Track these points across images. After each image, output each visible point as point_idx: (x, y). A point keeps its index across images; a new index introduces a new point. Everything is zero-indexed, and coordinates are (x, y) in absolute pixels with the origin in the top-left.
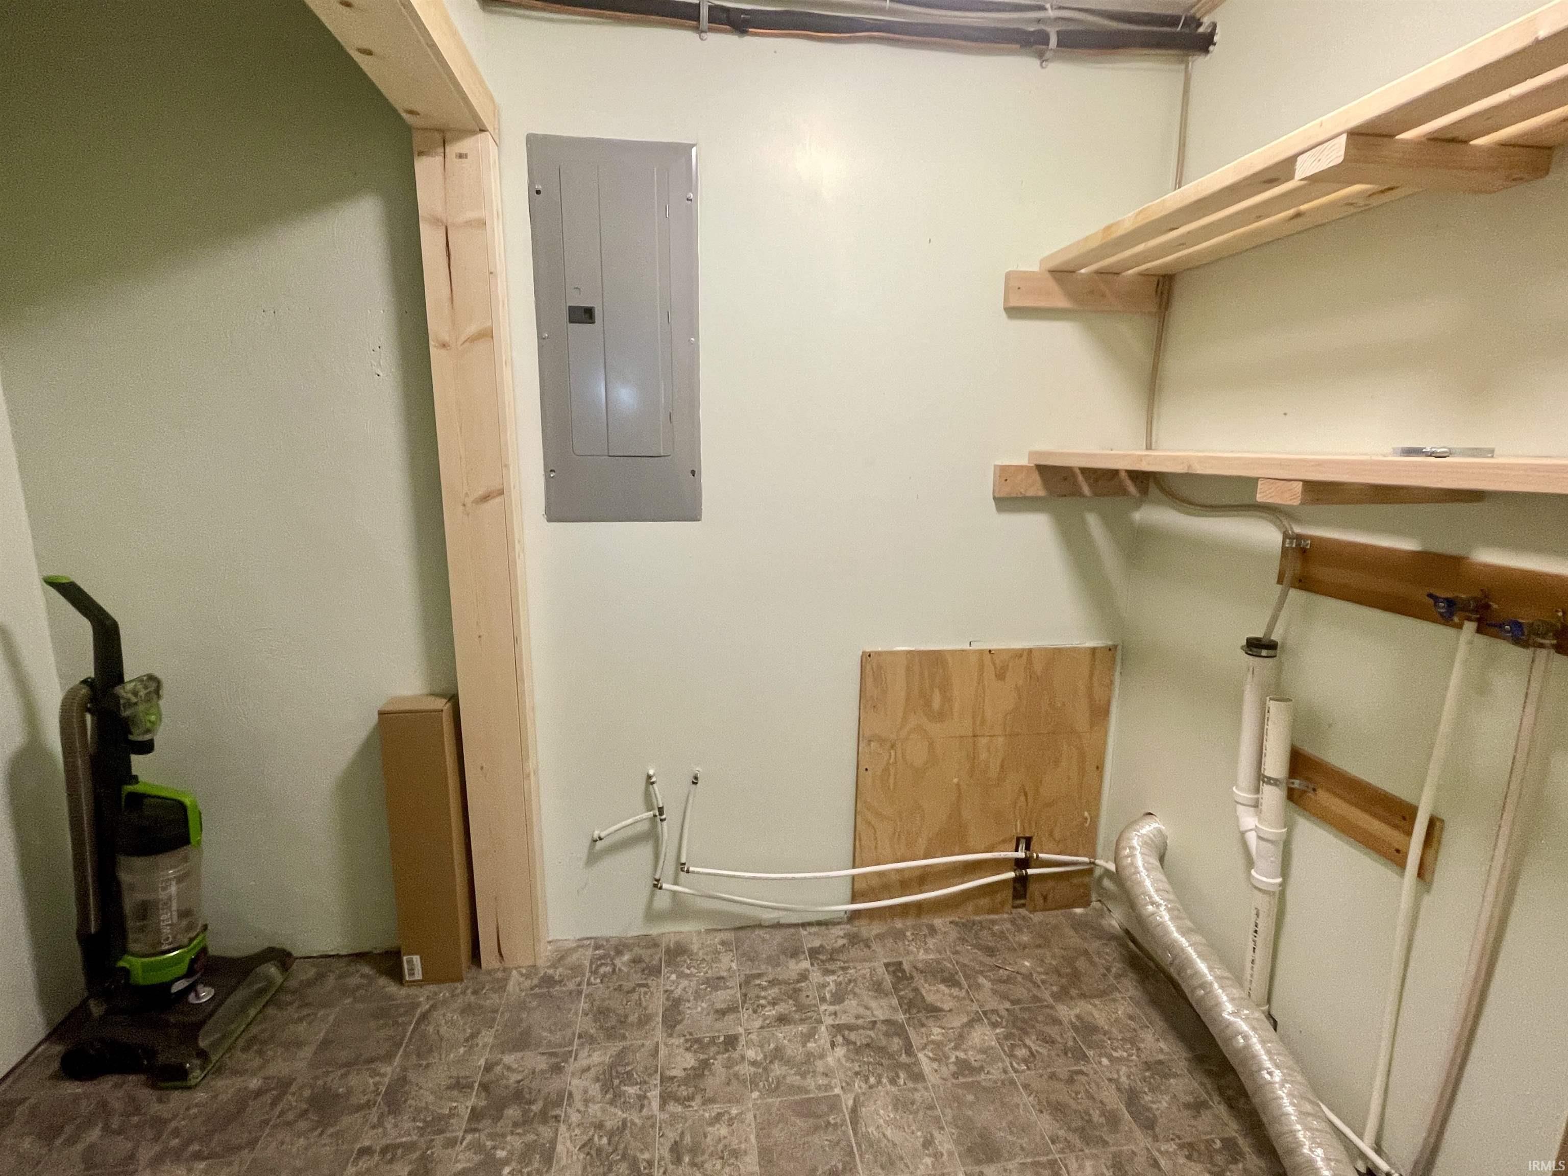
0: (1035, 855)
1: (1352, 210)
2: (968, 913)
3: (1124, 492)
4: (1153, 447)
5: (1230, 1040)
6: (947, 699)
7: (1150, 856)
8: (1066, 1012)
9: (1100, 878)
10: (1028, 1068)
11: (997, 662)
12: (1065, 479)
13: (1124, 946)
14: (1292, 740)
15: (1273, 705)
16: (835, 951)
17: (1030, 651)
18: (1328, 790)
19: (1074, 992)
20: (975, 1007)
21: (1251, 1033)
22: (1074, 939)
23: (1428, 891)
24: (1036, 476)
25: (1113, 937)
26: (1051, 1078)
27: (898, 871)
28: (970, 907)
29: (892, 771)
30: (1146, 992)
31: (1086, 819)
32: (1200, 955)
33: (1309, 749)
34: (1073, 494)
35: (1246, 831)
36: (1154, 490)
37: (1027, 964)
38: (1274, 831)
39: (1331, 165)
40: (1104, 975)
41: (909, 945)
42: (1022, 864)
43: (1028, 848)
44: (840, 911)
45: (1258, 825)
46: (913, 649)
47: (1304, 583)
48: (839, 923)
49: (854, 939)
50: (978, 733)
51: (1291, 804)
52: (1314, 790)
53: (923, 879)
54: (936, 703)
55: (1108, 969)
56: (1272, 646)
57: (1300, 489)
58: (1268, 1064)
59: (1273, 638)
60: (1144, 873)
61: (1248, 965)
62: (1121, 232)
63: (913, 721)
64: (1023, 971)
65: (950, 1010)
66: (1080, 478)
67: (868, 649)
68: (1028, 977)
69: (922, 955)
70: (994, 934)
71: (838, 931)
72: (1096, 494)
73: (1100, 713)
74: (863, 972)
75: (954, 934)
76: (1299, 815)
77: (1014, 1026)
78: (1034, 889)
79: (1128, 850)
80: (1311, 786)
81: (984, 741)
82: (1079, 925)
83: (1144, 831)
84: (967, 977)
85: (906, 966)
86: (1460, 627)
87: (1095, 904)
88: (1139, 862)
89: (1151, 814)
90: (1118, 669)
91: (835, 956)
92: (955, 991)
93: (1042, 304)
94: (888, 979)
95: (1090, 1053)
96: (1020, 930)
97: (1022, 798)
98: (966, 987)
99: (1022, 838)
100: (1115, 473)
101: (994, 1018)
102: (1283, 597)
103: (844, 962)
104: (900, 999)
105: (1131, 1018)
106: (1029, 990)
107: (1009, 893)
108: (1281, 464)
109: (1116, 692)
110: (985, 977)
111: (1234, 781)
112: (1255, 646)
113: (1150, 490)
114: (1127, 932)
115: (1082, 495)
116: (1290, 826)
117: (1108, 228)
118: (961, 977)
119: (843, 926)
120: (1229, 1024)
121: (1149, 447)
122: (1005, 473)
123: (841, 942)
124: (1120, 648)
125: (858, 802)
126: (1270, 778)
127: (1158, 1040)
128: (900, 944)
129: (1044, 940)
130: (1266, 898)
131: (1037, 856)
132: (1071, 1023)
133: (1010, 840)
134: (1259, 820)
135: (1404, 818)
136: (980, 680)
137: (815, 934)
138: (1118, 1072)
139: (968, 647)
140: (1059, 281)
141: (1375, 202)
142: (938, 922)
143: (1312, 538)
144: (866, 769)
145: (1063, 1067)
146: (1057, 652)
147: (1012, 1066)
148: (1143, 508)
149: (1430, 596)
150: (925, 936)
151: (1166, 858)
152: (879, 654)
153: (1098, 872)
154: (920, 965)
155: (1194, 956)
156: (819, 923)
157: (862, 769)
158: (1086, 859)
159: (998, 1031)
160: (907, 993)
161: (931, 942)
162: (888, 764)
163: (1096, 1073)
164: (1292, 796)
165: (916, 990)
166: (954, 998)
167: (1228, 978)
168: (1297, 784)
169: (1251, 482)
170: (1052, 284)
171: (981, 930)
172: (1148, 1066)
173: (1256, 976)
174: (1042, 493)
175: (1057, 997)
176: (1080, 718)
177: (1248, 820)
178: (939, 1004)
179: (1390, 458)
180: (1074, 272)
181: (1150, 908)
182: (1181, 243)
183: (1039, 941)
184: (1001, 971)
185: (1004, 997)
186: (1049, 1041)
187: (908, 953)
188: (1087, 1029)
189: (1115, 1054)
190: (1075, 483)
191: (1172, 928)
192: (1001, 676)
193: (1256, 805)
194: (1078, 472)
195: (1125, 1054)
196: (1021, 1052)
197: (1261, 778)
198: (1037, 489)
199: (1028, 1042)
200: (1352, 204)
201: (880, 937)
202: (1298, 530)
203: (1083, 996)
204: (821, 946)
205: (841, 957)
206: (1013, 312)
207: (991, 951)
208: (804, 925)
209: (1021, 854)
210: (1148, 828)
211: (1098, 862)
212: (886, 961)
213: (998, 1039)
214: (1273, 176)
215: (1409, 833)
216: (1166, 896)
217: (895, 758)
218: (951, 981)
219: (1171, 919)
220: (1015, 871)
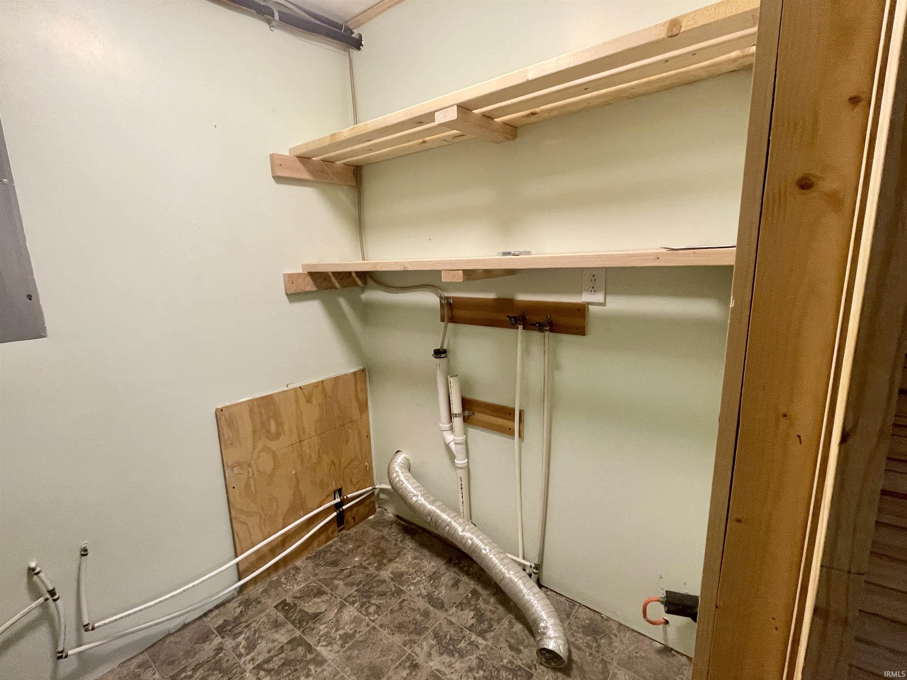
0: (345, 497)
1: (446, 143)
2: (316, 548)
3: (355, 284)
4: (366, 258)
5: (465, 544)
6: (280, 424)
7: (406, 472)
8: (385, 574)
9: (378, 494)
10: (379, 615)
11: (306, 393)
12: (325, 279)
13: (399, 524)
14: (461, 394)
15: (451, 379)
16: (236, 618)
17: (323, 382)
18: (479, 412)
19: (385, 561)
20: (339, 600)
21: (472, 536)
22: (374, 533)
23: (523, 442)
24: (309, 279)
25: (392, 523)
26: (392, 613)
27: (267, 544)
28: (315, 543)
29: (252, 482)
30: (417, 542)
31: (367, 466)
32: (442, 511)
33: (469, 396)
34: (331, 288)
35: (449, 443)
36: (370, 281)
37: (357, 559)
38: (461, 438)
39: (452, 119)
40: (396, 544)
41: (286, 587)
42: (338, 506)
43: (340, 495)
44: (232, 591)
45: (455, 438)
46: (252, 398)
47: (453, 320)
48: (233, 599)
49: (247, 604)
50: (302, 438)
51: (465, 423)
52: (473, 414)
53: (285, 541)
54: (273, 428)
55: (396, 540)
56: (445, 352)
57: (462, 275)
58: (483, 546)
59: (444, 348)
60: (406, 482)
61: (461, 504)
62: (342, 138)
63: (260, 445)
64: (357, 564)
65: (326, 610)
66: (333, 279)
67: (220, 406)
68: (361, 566)
69: (296, 588)
70: (333, 553)
71: (234, 604)
72: (343, 287)
73: (363, 407)
74: (262, 620)
75: (311, 564)
76: (469, 427)
77: (363, 597)
78: (348, 517)
79: (395, 474)
80: (472, 412)
81: (305, 443)
82: (375, 525)
83: (399, 461)
84: (327, 585)
85: (289, 600)
86: (517, 328)
87: (378, 510)
88: (402, 478)
89: (398, 451)
90: (368, 381)
91: (237, 622)
92: (324, 598)
93: (296, 176)
94: (281, 616)
95: (404, 588)
96: (346, 543)
97: (333, 466)
98: (330, 592)
99: (336, 491)
100: (350, 273)
101: (351, 599)
102: (446, 327)
103: (246, 622)
104: (293, 623)
105: (415, 558)
106: (363, 573)
107: (335, 525)
108: (451, 263)
109: (369, 394)
110: (338, 580)
111: (439, 421)
112: (439, 353)
113: (368, 281)
114: (397, 516)
115: (336, 288)
116: (466, 433)
117: (333, 135)
118: (326, 589)
119: (235, 600)
120: (463, 537)
121: (364, 259)
122: (290, 278)
123: (238, 610)
124: (366, 370)
125: (232, 510)
126: (456, 414)
127: (430, 563)
128: (279, 589)
129: (360, 543)
130: (463, 470)
131: (347, 497)
132: (389, 577)
133: (331, 495)
134: (455, 436)
135: (510, 414)
136: (298, 407)
137: (216, 616)
138: (419, 588)
139: (286, 389)
140: (303, 163)
141: (456, 140)
142: (299, 563)
143: (453, 298)
144: (234, 488)
145: (395, 603)
146: (337, 379)
147: (370, 620)
148: (365, 293)
149: (508, 317)
150: (294, 575)
151: (411, 469)
152: (227, 407)
153: (376, 492)
154: (298, 595)
155: (439, 512)
156: (217, 607)
157: (230, 489)
158: (371, 488)
159: (356, 605)
160: (296, 616)
161: (300, 577)
162: (248, 477)
163: (410, 596)
164: (466, 420)
165: (301, 611)
166: (325, 602)
167: (456, 516)
168: (466, 413)
169: (438, 273)
170: (298, 164)
171: (325, 554)
172: (430, 577)
173: (463, 508)
174: (314, 289)
175: (378, 569)
176: (355, 412)
177: (449, 437)
178: (318, 611)
179: (497, 257)
180: (310, 158)
181: (414, 499)
182: (370, 149)
183: (358, 544)
184: (345, 571)
185: (352, 584)
186: (382, 594)
187: (286, 591)
188: (398, 577)
189: (415, 581)
190: (330, 281)
191: (427, 504)
192: (309, 400)
193: (452, 429)
194: (331, 274)
195: (419, 578)
196: (372, 609)
197: (451, 416)
198: (310, 286)
199: (373, 602)
200: (445, 140)
201: (265, 591)
202: (446, 295)
203: (390, 561)
204: (225, 621)
205: (242, 620)
206: (279, 179)
207: (335, 563)
208: (205, 615)
209: (338, 500)
210: (400, 458)
211: (376, 487)
212: (275, 604)
213: (358, 610)
214: (422, 120)
215: (514, 420)
216: (420, 489)
217: (253, 472)
218: (320, 593)
219: (425, 500)
220: (336, 511)
